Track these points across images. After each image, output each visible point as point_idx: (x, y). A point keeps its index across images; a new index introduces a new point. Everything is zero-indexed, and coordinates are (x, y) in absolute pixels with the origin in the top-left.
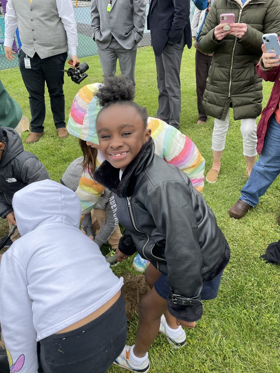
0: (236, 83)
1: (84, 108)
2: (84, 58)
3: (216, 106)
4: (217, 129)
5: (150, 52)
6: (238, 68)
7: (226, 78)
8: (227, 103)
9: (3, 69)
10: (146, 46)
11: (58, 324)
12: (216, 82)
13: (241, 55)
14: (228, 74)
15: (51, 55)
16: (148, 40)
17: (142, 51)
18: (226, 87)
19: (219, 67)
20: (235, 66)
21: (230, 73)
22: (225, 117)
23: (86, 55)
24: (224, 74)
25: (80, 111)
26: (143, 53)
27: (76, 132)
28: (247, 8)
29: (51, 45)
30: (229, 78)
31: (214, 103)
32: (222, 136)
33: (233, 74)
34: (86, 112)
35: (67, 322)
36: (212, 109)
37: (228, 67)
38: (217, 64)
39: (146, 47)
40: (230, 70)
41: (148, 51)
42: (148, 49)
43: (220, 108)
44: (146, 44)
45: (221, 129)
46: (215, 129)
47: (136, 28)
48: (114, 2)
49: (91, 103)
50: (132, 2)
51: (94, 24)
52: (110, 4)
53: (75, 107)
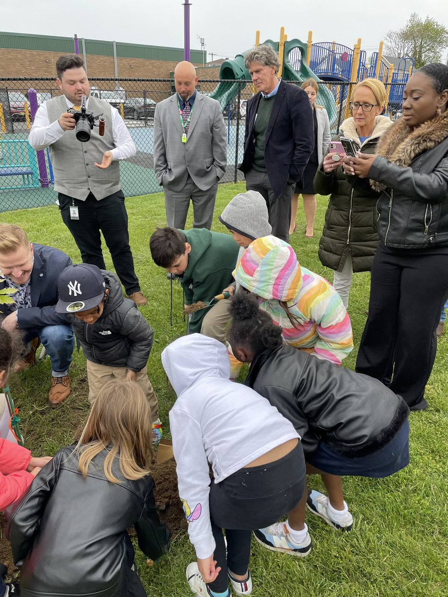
0: (357, 229)
1: (257, 261)
2: (143, 196)
3: (332, 254)
4: (338, 282)
5: (235, 190)
6: (359, 212)
7: (344, 222)
8: (345, 251)
9: (30, 208)
10: (228, 182)
11: (244, 459)
12: (333, 226)
13: (361, 197)
14: (347, 218)
15: (109, 194)
16: (231, 174)
17: (223, 189)
18: (345, 233)
19: (336, 210)
20: (354, 209)
21: (349, 216)
22: (342, 268)
23: (146, 191)
24: (343, 218)
25: (252, 264)
26: (225, 191)
27: (244, 283)
28: (367, 148)
29: (109, 182)
30: (348, 223)
31: (330, 251)
32: (345, 291)
33: (352, 218)
34: (258, 265)
35: (252, 457)
36: (327, 257)
37: (347, 210)
38: (334, 206)
39: (227, 184)
40: (349, 214)
41: (232, 189)
42: (231, 186)
43: (337, 257)
44: (227, 180)
45: (342, 282)
46: (336, 282)
47: (217, 161)
48: (190, 131)
49: (266, 259)
50: (212, 130)
51: (159, 163)
52: (186, 135)
53: (248, 258)
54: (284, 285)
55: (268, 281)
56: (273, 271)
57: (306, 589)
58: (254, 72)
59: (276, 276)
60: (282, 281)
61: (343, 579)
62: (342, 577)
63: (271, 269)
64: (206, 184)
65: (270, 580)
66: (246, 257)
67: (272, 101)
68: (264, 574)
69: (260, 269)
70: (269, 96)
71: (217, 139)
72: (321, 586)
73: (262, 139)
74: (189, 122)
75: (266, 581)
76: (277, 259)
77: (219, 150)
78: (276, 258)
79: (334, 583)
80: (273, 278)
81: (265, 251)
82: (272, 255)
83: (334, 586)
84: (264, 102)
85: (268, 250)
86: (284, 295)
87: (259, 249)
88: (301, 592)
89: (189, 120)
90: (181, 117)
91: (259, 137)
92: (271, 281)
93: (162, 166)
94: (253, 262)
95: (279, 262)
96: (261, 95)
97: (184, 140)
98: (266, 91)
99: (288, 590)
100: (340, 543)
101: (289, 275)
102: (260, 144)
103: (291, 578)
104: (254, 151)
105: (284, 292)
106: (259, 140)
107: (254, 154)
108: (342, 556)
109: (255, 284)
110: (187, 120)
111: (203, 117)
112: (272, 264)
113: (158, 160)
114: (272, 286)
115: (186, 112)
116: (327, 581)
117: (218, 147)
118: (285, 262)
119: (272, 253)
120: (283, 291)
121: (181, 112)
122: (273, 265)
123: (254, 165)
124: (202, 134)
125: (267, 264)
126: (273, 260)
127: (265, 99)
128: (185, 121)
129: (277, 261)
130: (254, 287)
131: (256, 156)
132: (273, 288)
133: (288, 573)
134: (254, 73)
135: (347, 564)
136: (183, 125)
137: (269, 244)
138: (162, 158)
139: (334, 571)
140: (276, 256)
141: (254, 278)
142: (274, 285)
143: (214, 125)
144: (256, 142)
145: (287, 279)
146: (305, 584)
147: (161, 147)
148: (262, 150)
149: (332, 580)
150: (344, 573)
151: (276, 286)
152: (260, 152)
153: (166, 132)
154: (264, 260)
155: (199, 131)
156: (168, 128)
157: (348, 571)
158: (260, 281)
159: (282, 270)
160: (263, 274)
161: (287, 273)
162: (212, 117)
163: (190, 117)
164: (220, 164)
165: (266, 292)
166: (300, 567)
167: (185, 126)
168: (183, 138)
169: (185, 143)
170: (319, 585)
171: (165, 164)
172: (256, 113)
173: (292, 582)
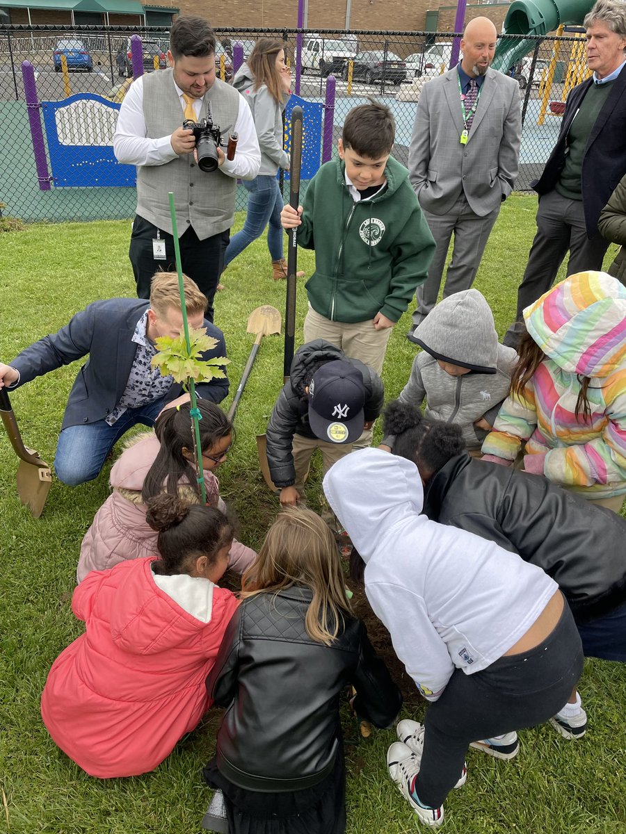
1: (570, 312)
15: (217, 232)
29: (219, 214)
47: (505, 172)
48: (474, 126)
49: (585, 313)
50: (505, 124)
51: (418, 173)
52: (467, 132)
53: (557, 303)
54: (600, 357)
55: (578, 346)
56: (590, 334)
57: (552, 813)
58: (594, 35)
59: (593, 342)
60: (599, 350)
61: (608, 813)
62: (607, 810)
63: (588, 331)
64: (486, 207)
65: (504, 789)
66: (555, 299)
67: (607, 90)
68: (498, 780)
69: (571, 325)
70: (604, 80)
71: (510, 138)
72: (574, 814)
73: (580, 147)
74: (474, 112)
75: (499, 789)
76: (604, 318)
77: (510, 155)
78: (603, 315)
79: (594, 816)
80: (586, 344)
81: (588, 300)
82: (596, 311)
83: (594, 819)
84: (595, 90)
85: (594, 300)
86: (593, 370)
87: (579, 294)
88: (547, 817)
89: (474, 109)
90: (462, 104)
91: (576, 144)
92: (581, 347)
93: (421, 178)
94: (564, 310)
95: (604, 323)
96: (593, 81)
97: (464, 140)
98: (601, 73)
99: (529, 809)
100: (611, 764)
101: (612, 345)
102: (574, 154)
103: (534, 795)
104: (564, 165)
105: (595, 367)
106: (575, 148)
107: (561, 170)
108: (611, 782)
109: (556, 345)
110: (471, 109)
111: (496, 104)
112: (592, 322)
113: (417, 168)
114: (581, 355)
115: (471, 96)
116: (585, 810)
117: (510, 151)
118: (615, 324)
119: (599, 307)
120: (595, 365)
121: (462, 97)
122: (593, 325)
123: (558, 186)
124: (492, 130)
125: (584, 322)
126: (598, 318)
127: (597, 85)
128: (468, 109)
129: (603, 320)
130: (552, 348)
131: (566, 172)
132: (581, 357)
133: (530, 786)
134: (593, 38)
135: (616, 794)
136: (464, 116)
137: (599, 291)
138: (423, 166)
139: (597, 799)
140: (603, 313)
141: (557, 337)
142: (585, 353)
143: (508, 118)
144: (569, 153)
145: (608, 350)
146: (552, 806)
147: (423, 149)
148: (577, 164)
149: (593, 810)
150: (610, 805)
151: (587, 357)
152: (573, 167)
153: (436, 127)
154: (582, 314)
155: (487, 126)
156: (441, 121)
157: (617, 804)
158: (563, 343)
159: (606, 335)
160: (574, 334)
161: (611, 341)
162: (507, 106)
163: (476, 104)
164: (510, 176)
165: (568, 360)
166: (548, 782)
167: (467, 118)
168: (462, 137)
169: (464, 145)
170: (572, 812)
171: (424, 175)
172: (578, 107)
173: (535, 800)
